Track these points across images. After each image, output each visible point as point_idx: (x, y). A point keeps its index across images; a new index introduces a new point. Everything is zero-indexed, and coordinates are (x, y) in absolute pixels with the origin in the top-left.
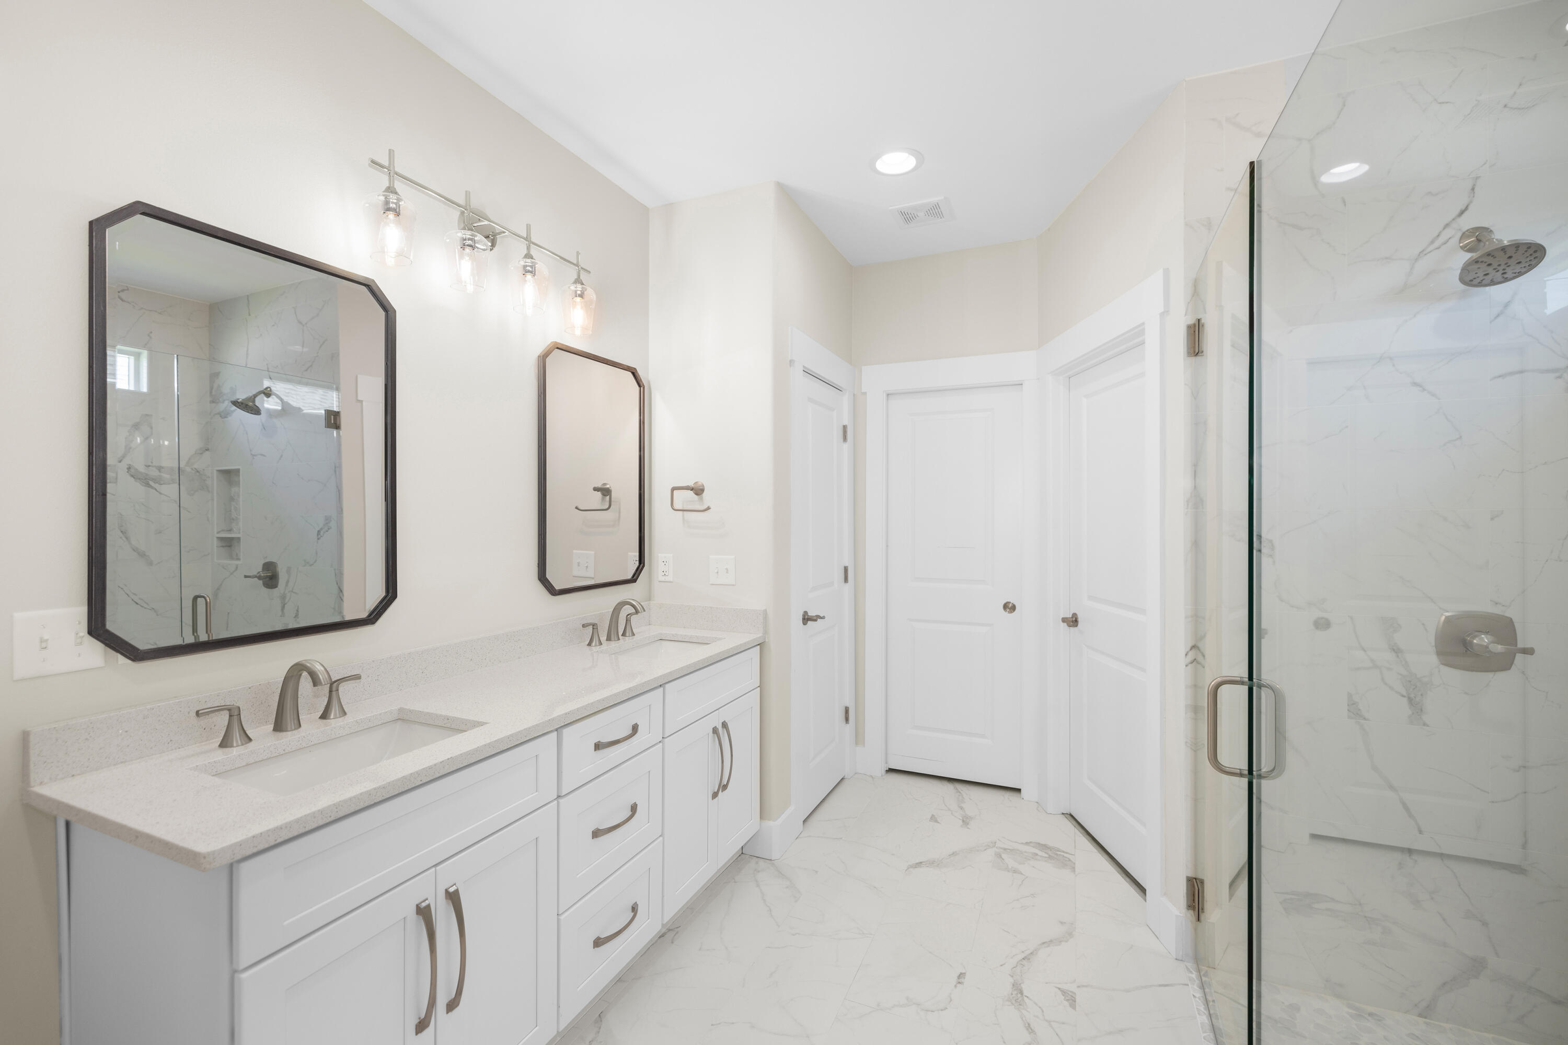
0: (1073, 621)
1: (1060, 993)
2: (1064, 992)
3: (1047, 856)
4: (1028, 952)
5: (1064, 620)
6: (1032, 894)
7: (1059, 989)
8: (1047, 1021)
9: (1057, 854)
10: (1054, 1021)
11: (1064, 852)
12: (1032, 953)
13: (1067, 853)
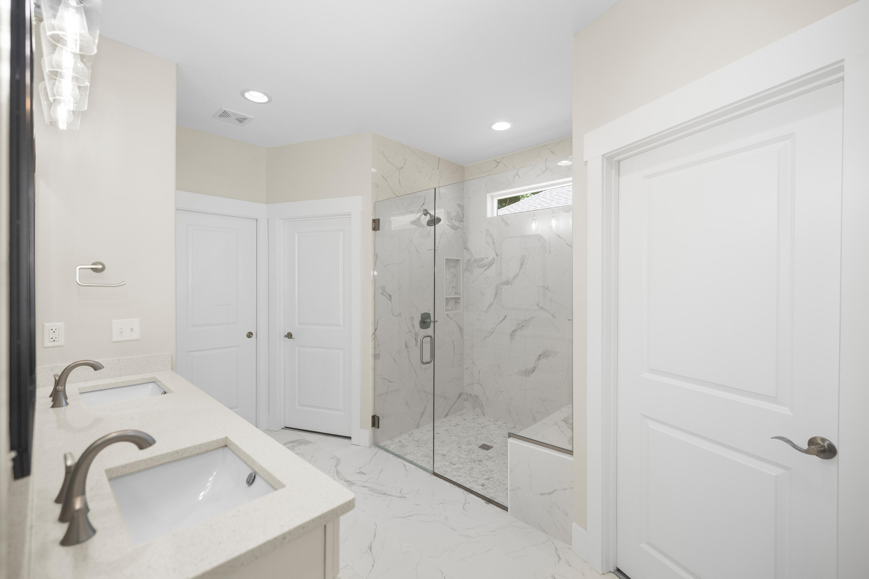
0: (289, 336)
1: (358, 474)
2: (358, 473)
3: (298, 444)
4: (336, 471)
5: (286, 336)
6: (312, 457)
7: (356, 473)
8: (365, 482)
9: (300, 442)
10: (367, 480)
11: (301, 440)
12: (337, 471)
13: (302, 439)
